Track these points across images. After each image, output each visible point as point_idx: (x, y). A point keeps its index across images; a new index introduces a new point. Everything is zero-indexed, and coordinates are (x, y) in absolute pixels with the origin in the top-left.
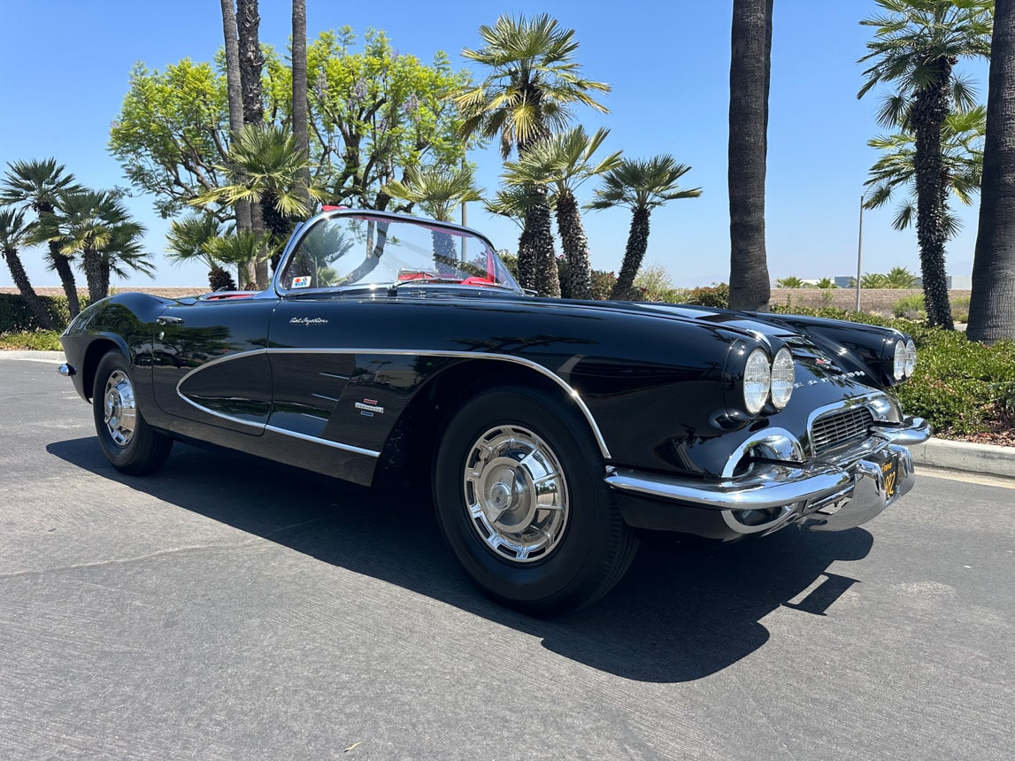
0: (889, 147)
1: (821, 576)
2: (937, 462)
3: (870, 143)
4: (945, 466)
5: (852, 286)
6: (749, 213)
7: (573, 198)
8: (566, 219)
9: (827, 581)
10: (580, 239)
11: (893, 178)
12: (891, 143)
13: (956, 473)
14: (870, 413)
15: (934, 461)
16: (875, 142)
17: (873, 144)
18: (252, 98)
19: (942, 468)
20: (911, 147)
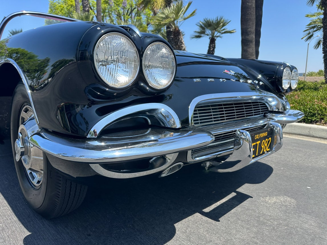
0: (314, 17)
1: (233, 193)
2: (315, 135)
3: (306, 16)
4: (318, 136)
5: (304, 76)
6: (248, 35)
7: (179, 30)
8: (176, 39)
9: (236, 196)
10: (182, 47)
11: (315, 29)
12: (314, 15)
13: (323, 140)
14: (266, 106)
15: (313, 134)
16: (308, 15)
17: (307, 16)
18: (85, 6)
19: (317, 137)
20: (322, 17)
